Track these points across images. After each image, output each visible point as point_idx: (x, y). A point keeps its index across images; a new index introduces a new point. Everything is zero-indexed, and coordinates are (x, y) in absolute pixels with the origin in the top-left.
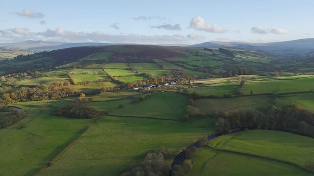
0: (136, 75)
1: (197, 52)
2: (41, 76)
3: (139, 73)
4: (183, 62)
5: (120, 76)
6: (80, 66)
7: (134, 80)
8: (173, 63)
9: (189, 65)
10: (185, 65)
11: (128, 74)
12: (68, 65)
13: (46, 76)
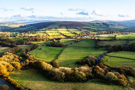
0: (71, 33)
1: (94, 24)
2: (35, 33)
3: (72, 32)
4: (89, 28)
5: (65, 33)
6: (49, 30)
7: (71, 35)
8: (85, 28)
9: (91, 29)
10: (90, 30)
11: (68, 33)
12: (44, 29)
13: (38, 33)
